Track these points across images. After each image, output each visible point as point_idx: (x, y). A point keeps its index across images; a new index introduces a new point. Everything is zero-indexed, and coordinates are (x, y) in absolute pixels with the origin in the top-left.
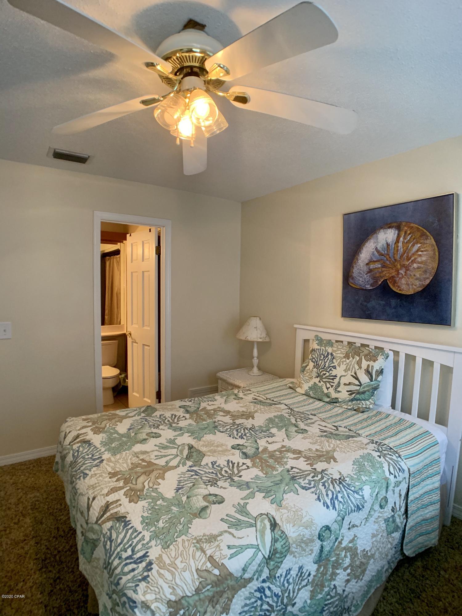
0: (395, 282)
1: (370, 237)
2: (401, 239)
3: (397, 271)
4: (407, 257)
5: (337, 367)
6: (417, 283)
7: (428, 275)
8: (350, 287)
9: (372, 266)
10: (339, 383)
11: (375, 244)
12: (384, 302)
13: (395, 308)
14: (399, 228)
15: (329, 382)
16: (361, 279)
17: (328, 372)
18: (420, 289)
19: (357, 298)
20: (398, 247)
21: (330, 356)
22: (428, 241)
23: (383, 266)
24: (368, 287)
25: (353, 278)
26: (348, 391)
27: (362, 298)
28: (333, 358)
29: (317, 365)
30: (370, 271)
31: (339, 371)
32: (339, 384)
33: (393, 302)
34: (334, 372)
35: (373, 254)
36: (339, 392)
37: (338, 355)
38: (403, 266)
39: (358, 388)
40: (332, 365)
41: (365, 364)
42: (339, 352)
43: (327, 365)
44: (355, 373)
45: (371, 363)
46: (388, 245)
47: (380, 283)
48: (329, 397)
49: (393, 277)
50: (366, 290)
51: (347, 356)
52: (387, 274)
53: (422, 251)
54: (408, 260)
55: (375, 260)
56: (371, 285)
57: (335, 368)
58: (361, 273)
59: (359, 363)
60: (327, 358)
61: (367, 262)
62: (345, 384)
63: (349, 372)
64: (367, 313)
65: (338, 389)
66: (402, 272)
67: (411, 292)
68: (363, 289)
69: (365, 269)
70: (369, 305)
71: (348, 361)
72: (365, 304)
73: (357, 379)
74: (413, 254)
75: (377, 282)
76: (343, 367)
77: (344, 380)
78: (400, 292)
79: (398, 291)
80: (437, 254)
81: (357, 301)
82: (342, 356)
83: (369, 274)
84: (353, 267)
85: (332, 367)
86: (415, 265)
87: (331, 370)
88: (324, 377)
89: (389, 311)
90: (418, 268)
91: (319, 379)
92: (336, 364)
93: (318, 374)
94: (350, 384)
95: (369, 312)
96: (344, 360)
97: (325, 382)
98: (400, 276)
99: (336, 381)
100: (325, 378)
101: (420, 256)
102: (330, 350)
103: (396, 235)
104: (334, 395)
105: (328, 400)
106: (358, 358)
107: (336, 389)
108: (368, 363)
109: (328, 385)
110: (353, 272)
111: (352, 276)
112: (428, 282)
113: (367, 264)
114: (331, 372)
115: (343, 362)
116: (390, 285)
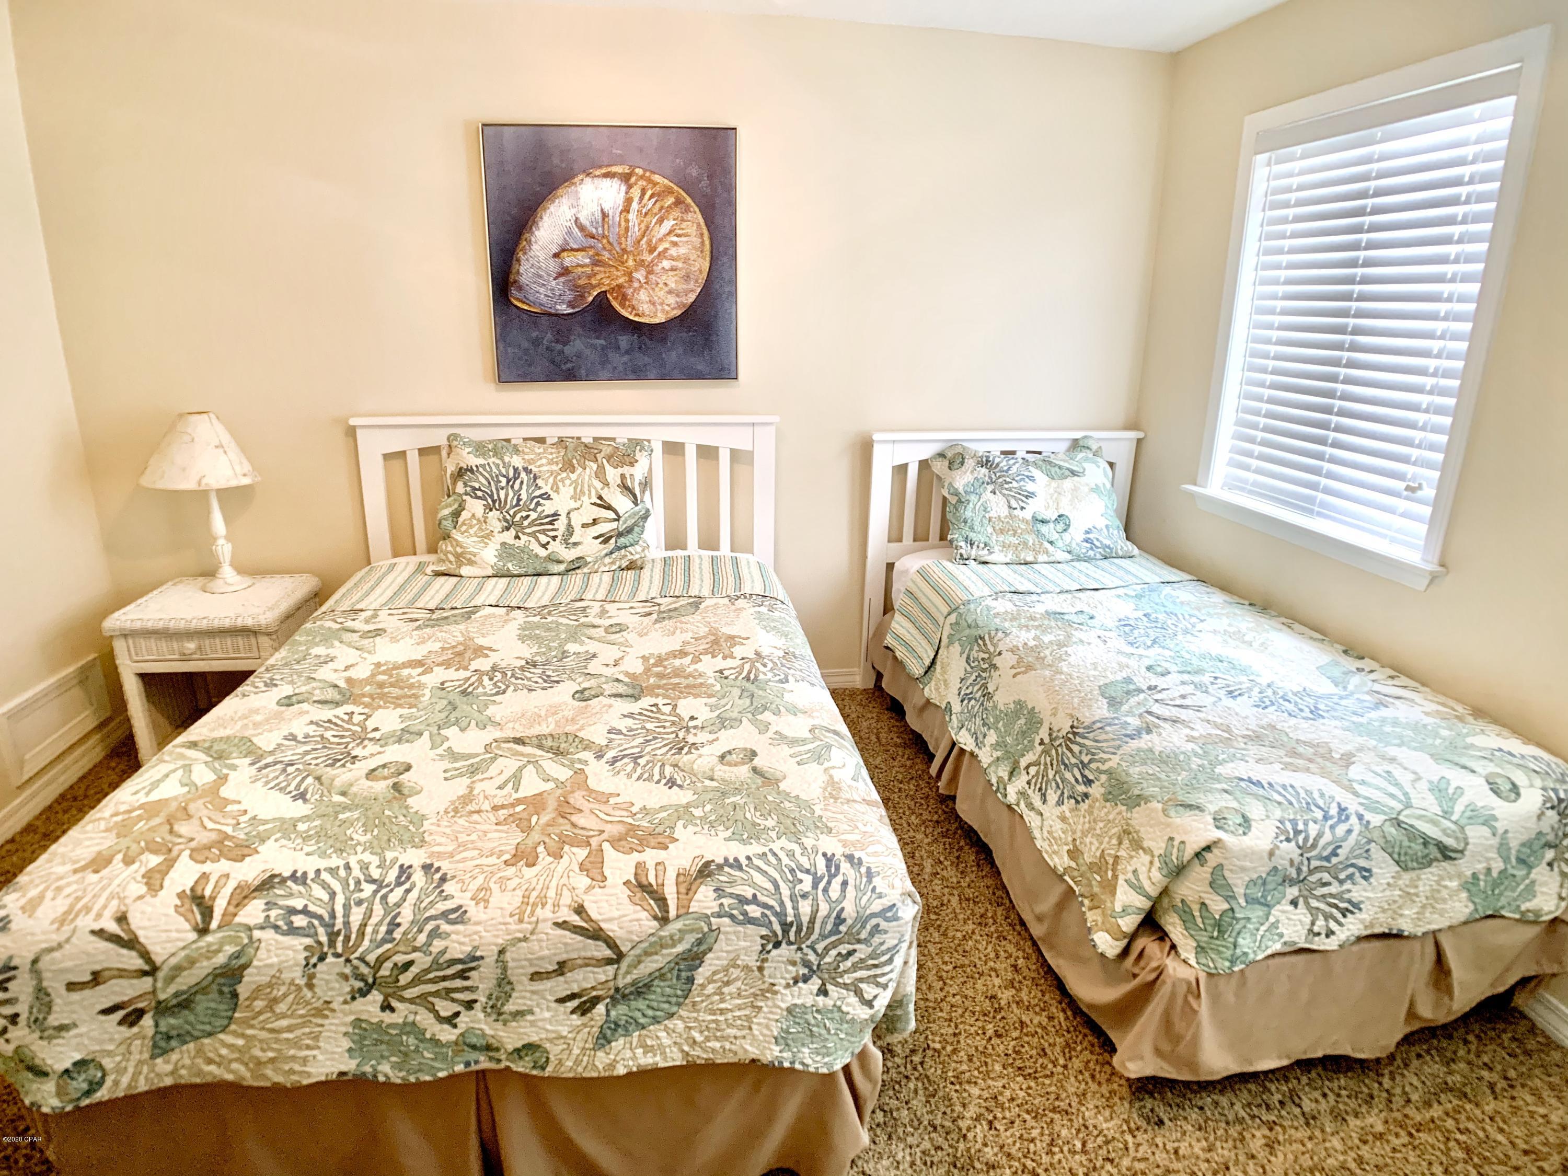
0: (624, 297)
1: (560, 191)
2: (635, 206)
3: (630, 274)
4: (649, 242)
5: (553, 495)
6: (672, 300)
7: (692, 285)
8: (515, 310)
9: (569, 260)
10: (569, 525)
11: (574, 211)
12: (602, 342)
13: (627, 352)
14: (626, 178)
15: (544, 532)
16: (542, 290)
17: (534, 510)
18: (677, 312)
19: (534, 334)
20: (627, 221)
21: (523, 475)
22: (689, 216)
23: (596, 263)
24: (563, 309)
25: (520, 288)
26: (596, 538)
27: (549, 336)
28: (535, 478)
29: (494, 502)
30: (565, 272)
31: (560, 503)
32: (570, 530)
33: (624, 341)
34: (548, 508)
35: (570, 232)
36: (575, 544)
37: (544, 468)
38: (641, 264)
39: (614, 525)
40: (538, 493)
41: (613, 474)
42: (544, 461)
43: (524, 496)
44: (600, 498)
45: (626, 470)
46: (604, 215)
47: (591, 299)
48: (560, 562)
49: (620, 287)
50: (556, 315)
51: (569, 467)
52: (604, 281)
53: (678, 236)
54: (651, 251)
55: (575, 246)
56: (570, 304)
57: (549, 498)
58: (540, 276)
59: (600, 474)
60: (518, 482)
61: (555, 250)
62: (584, 526)
63: (585, 498)
64: (564, 367)
65: (572, 540)
66: (640, 275)
67: (660, 318)
68: (550, 315)
69: (553, 266)
70: (568, 350)
71: (573, 476)
72: (559, 347)
73: (609, 507)
74: (661, 240)
75: (582, 296)
76: (567, 491)
77: (577, 520)
78: (636, 319)
79: (631, 317)
80: (707, 242)
81: (536, 342)
82: (555, 468)
83: (562, 279)
84: (518, 260)
85: (540, 496)
86: (666, 264)
87: (538, 504)
88: (526, 523)
89: (618, 360)
90: (673, 269)
91: (512, 532)
92: (546, 489)
93: (506, 521)
94: (595, 522)
95: (569, 365)
96: (564, 475)
97: (533, 535)
98: (636, 285)
99: (561, 524)
100: (530, 525)
101: (675, 244)
102: (517, 461)
103: (623, 194)
104: (569, 555)
105: (562, 567)
106: (595, 466)
107: (566, 541)
108: (620, 471)
109: (543, 539)
110: (518, 272)
111: (515, 282)
112: (692, 297)
113: (556, 255)
114: (539, 509)
115: (562, 480)
116: (615, 304)
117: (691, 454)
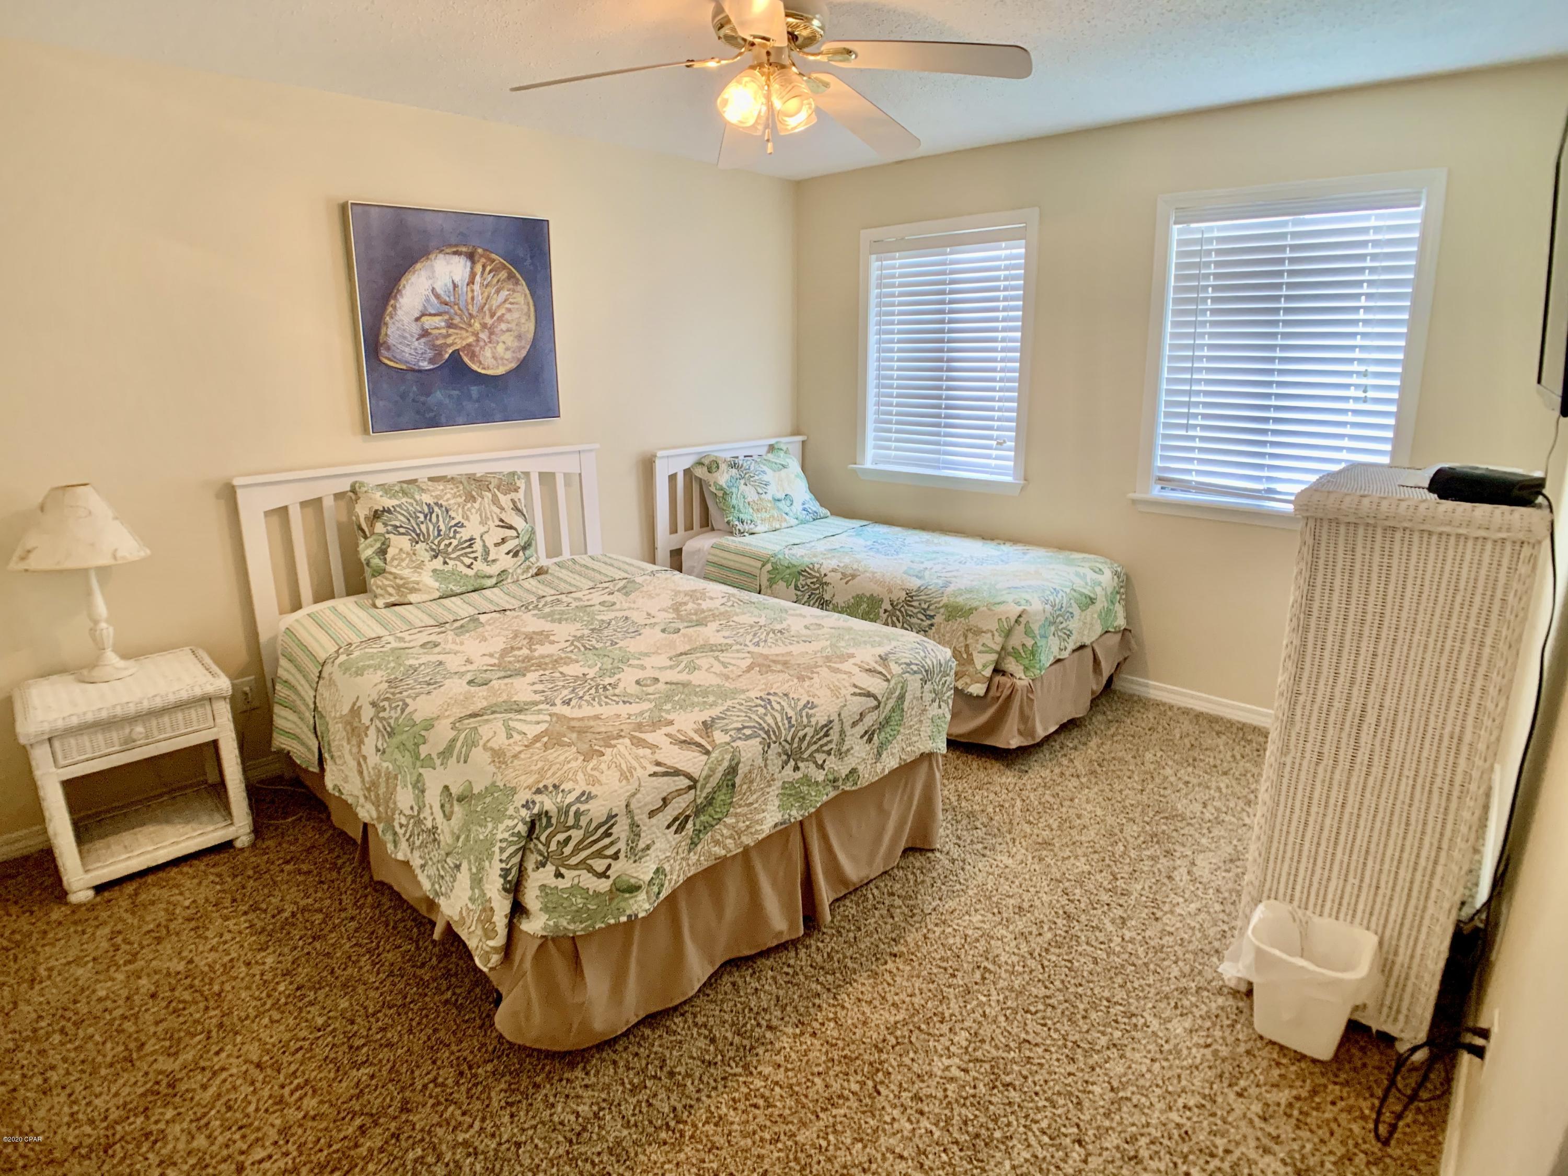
0: (473, 356)
1: (418, 266)
2: (478, 278)
3: (476, 334)
4: (490, 310)
5: (466, 523)
6: (508, 355)
7: (523, 343)
8: (383, 367)
9: (428, 322)
10: (485, 546)
11: (430, 282)
12: (457, 392)
13: (478, 401)
14: (471, 256)
15: (466, 555)
16: (407, 350)
17: (454, 537)
18: (513, 365)
19: (402, 388)
20: (473, 291)
21: (436, 509)
22: (519, 288)
23: (450, 325)
24: (425, 365)
25: (388, 349)
26: (508, 553)
27: (415, 388)
28: (447, 511)
29: (418, 535)
30: (425, 333)
31: (472, 529)
32: (487, 552)
33: (475, 390)
34: (465, 534)
35: (428, 300)
36: (494, 561)
37: (452, 502)
38: (484, 326)
39: (516, 542)
40: (453, 523)
41: (504, 500)
42: (449, 496)
43: (442, 527)
44: (502, 521)
45: (513, 495)
46: (455, 286)
47: (447, 356)
48: (490, 577)
49: (469, 345)
50: (420, 371)
51: (471, 498)
52: (458, 340)
53: (511, 303)
54: (492, 316)
55: (433, 312)
56: (431, 361)
57: (463, 526)
58: (405, 338)
59: (495, 501)
60: (434, 516)
61: (417, 315)
62: (497, 545)
63: (490, 522)
64: (427, 416)
65: (490, 558)
66: (484, 336)
67: (500, 371)
68: (413, 370)
69: (415, 329)
70: (431, 400)
71: (477, 505)
72: (423, 399)
73: (511, 527)
74: (499, 307)
75: (440, 354)
76: (475, 518)
77: (490, 541)
78: (483, 372)
79: (479, 370)
80: (532, 309)
81: (403, 396)
82: (460, 500)
83: (423, 340)
84: (386, 324)
85: (455, 525)
86: (503, 326)
87: (455, 532)
88: (450, 549)
89: (469, 406)
90: (509, 330)
91: (440, 559)
92: (459, 518)
93: (433, 550)
94: (504, 540)
95: (432, 414)
96: (469, 505)
97: (458, 558)
98: (482, 343)
99: (478, 546)
100: (454, 551)
101: (509, 310)
102: (427, 498)
103: (468, 269)
104: (494, 569)
105: (494, 581)
106: (490, 495)
107: (486, 560)
108: (509, 497)
109: (468, 561)
110: (386, 335)
111: (385, 342)
112: (524, 353)
113: (417, 319)
114: (458, 536)
115: (469, 510)
116: (466, 360)
117: (535, 479)
